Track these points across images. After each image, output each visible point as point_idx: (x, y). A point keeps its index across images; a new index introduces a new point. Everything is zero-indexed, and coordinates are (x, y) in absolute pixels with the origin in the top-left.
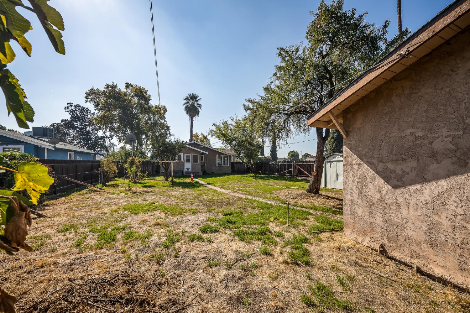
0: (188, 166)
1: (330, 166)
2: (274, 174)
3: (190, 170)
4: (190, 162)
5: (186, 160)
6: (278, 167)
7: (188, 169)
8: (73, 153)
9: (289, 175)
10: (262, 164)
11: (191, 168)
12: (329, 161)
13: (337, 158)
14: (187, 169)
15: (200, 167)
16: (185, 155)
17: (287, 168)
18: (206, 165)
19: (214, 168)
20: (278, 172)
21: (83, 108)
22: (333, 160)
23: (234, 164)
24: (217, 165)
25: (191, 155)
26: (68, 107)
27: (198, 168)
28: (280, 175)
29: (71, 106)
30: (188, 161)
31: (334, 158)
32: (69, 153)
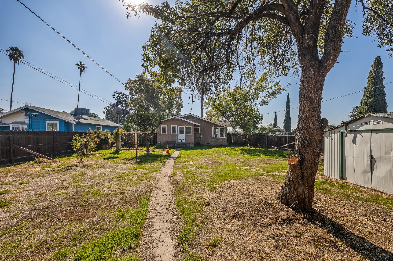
0: (182, 137)
1: (354, 141)
2: (272, 148)
3: (184, 141)
4: (183, 133)
5: (180, 131)
6: (278, 139)
7: (182, 141)
8: (101, 127)
9: (290, 151)
10: (260, 136)
11: (184, 139)
12: (352, 132)
13: (371, 123)
14: (180, 140)
15: (193, 138)
16: (179, 127)
17: (288, 141)
18: (201, 136)
19: (209, 140)
20: (278, 146)
21: (124, 94)
22: (361, 129)
23: (231, 136)
24: (213, 137)
25: (184, 127)
26: (115, 95)
27: (192, 140)
28: (279, 149)
29: (117, 93)
30: (182, 132)
31: (363, 124)
32: (96, 126)
